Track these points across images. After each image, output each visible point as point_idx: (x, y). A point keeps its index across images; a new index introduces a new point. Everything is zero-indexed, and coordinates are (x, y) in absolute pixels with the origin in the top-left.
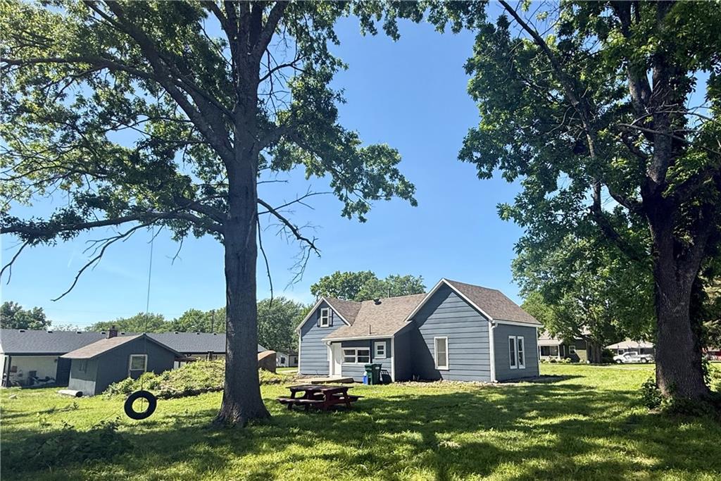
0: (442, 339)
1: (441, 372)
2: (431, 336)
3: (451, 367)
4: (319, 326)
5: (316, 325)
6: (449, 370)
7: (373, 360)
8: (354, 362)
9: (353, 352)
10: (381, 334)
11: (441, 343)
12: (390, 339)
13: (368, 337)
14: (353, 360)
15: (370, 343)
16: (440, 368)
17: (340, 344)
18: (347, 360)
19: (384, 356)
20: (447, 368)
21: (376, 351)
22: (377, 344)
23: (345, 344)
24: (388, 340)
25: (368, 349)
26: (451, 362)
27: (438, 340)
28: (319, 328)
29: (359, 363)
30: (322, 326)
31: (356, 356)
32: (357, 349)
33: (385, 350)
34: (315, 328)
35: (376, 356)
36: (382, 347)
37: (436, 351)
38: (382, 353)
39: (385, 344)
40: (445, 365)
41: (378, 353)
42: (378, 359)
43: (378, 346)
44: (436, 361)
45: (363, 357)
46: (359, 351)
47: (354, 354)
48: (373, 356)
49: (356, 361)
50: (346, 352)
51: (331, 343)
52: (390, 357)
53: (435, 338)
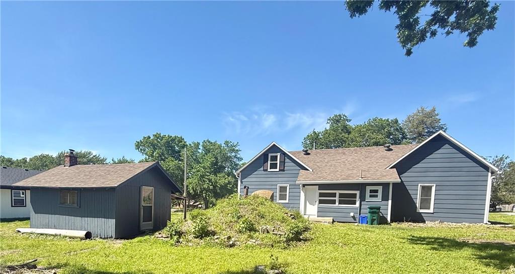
0: (428, 186)
1: (422, 214)
2: (414, 184)
3: (437, 210)
4: (267, 170)
5: (262, 169)
6: (433, 213)
7: (363, 203)
9: (334, 195)
10: (378, 179)
11: (426, 190)
12: (388, 184)
13: (361, 181)
14: (334, 202)
15: (361, 187)
16: (421, 211)
17: (318, 186)
18: (321, 202)
19: (379, 198)
20: (431, 211)
21: (368, 194)
22: (368, 188)
23: (322, 186)
24: (385, 185)
25: (358, 193)
26: (437, 206)
27: (423, 187)
28: (266, 172)
29: (340, 205)
30: (269, 170)
31: (337, 199)
32: (338, 192)
33: (380, 194)
34: (260, 172)
35: (368, 199)
36: (376, 191)
37: (419, 196)
38: (377, 196)
39: (380, 189)
40: (429, 209)
41: (371, 196)
42: (371, 201)
43: (370, 190)
44: (418, 205)
45: (348, 199)
46: (340, 194)
47: (335, 197)
48: (363, 198)
49: (337, 203)
50: (321, 195)
51: (304, 185)
52: (388, 200)
53: (419, 185)
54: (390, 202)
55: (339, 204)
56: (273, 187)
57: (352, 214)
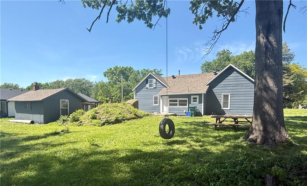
0: (227, 95)
2: (220, 93)
3: (231, 108)
5: (145, 87)
6: (230, 110)
7: (190, 105)
8: (177, 106)
10: (196, 92)
11: (226, 97)
12: (201, 94)
13: (188, 93)
14: (176, 105)
15: (189, 96)
16: (224, 109)
17: (168, 96)
18: (171, 105)
19: (197, 102)
21: (192, 100)
22: (192, 97)
23: (170, 96)
24: (200, 95)
25: (187, 99)
26: (232, 106)
27: (224, 95)
28: (147, 89)
30: (149, 88)
32: (178, 99)
33: (198, 100)
34: (144, 89)
35: (192, 102)
36: (196, 98)
37: (222, 101)
38: (196, 101)
39: (198, 97)
40: (228, 107)
41: (194, 101)
42: (193, 104)
43: (193, 98)
44: (222, 105)
45: (183, 103)
46: (179, 100)
47: (177, 102)
48: (190, 103)
49: (178, 105)
50: (170, 101)
51: (162, 96)
52: (202, 103)
53: (222, 94)
54: (203, 104)
55: (179, 106)
56: (151, 97)
57: (185, 111)
